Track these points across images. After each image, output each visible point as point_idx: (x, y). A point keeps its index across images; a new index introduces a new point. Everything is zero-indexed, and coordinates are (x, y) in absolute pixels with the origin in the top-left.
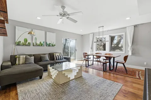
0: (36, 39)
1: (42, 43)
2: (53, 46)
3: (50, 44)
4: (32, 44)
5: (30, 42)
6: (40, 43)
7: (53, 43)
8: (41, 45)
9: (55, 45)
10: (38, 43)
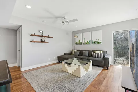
0: (84, 39)
1: (88, 42)
2: (98, 43)
3: (95, 42)
4: (82, 43)
5: (81, 42)
6: (87, 41)
7: (98, 41)
8: (88, 43)
9: (101, 43)
10: (86, 42)
